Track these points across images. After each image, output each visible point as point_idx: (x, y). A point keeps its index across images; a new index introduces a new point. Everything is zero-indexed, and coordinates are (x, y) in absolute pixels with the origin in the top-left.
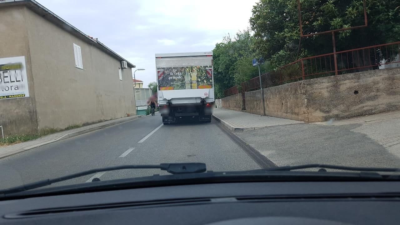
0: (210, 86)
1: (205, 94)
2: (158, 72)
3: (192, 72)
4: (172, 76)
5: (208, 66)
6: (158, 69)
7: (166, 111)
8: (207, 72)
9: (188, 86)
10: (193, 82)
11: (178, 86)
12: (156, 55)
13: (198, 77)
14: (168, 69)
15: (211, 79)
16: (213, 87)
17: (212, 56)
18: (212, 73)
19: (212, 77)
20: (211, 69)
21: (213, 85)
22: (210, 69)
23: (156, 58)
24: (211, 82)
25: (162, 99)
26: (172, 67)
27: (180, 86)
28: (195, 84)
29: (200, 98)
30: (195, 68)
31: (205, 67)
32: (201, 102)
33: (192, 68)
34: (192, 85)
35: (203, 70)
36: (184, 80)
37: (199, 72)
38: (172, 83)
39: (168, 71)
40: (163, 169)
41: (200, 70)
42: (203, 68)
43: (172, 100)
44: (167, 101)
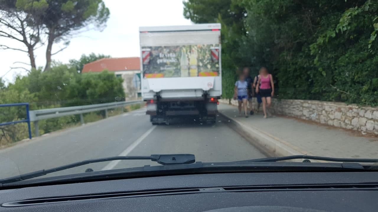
0: (216, 73)
1: (209, 85)
2: (143, 52)
3: (190, 52)
4: (162, 58)
5: (214, 45)
6: (143, 48)
7: (153, 108)
8: (212, 53)
9: (184, 72)
10: (192, 67)
11: (170, 72)
12: (140, 28)
13: (199, 60)
14: (157, 48)
15: (218, 63)
16: (220, 75)
17: (219, 30)
18: (219, 54)
19: (218, 59)
20: (218, 49)
21: (220, 72)
22: (216, 50)
23: (141, 32)
24: (218, 68)
25: (147, 91)
26: (163, 46)
27: (173, 72)
28: (195, 71)
29: (201, 90)
30: (196, 47)
31: (209, 46)
32: (203, 96)
33: (190, 47)
34: (191, 71)
35: (206, 50)
36: (178, 64)
37: (201, 52)
38: (162, 69)
39: (156, 51)
40: (153, 160)
41: (201, 50)
42: (207, 48)
43: (161, 91)
44: (155, 94)
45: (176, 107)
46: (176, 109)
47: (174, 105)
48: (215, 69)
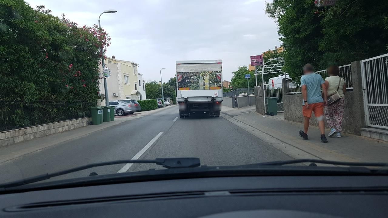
0: (220, 87)
1: (215, 94)
2: (178, 75)
3: (205, 76)
4: (189, 79)
5: (218, 72)
6: (178, 73)
7: (183, 107)
8: (217, 76)
9: (201, 87)
10: (205, 84)
11: (193, 87)
13: (210, 80)
14: (186, 73)
15: (220, 82)
16: (222, 89)
18: (221, 77)
19: (221, 80)
21: (222, 87)
22: (220, 74)
25: (180, 97)
26: (189, 72)
27: (195, 87)
28: (207, 86)
29: (211, 97)
30: (208, 73)
31: (216, 72)
32: (212, 100)
33: (205, 72)
34: (205, 86)
35: (214, 74)
36: (198, 82)
37: (211, 76)
38: (189, 85)
39: (186, 75)
40: (158, 163)
41: (211, 74)
42: (214, 73)
43: (188, 98)
44: (184, 99)
45: (196, 107)
46: (196, 108)
47: (195, 106)
48: (219, 85)
